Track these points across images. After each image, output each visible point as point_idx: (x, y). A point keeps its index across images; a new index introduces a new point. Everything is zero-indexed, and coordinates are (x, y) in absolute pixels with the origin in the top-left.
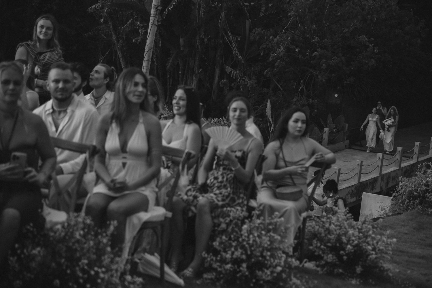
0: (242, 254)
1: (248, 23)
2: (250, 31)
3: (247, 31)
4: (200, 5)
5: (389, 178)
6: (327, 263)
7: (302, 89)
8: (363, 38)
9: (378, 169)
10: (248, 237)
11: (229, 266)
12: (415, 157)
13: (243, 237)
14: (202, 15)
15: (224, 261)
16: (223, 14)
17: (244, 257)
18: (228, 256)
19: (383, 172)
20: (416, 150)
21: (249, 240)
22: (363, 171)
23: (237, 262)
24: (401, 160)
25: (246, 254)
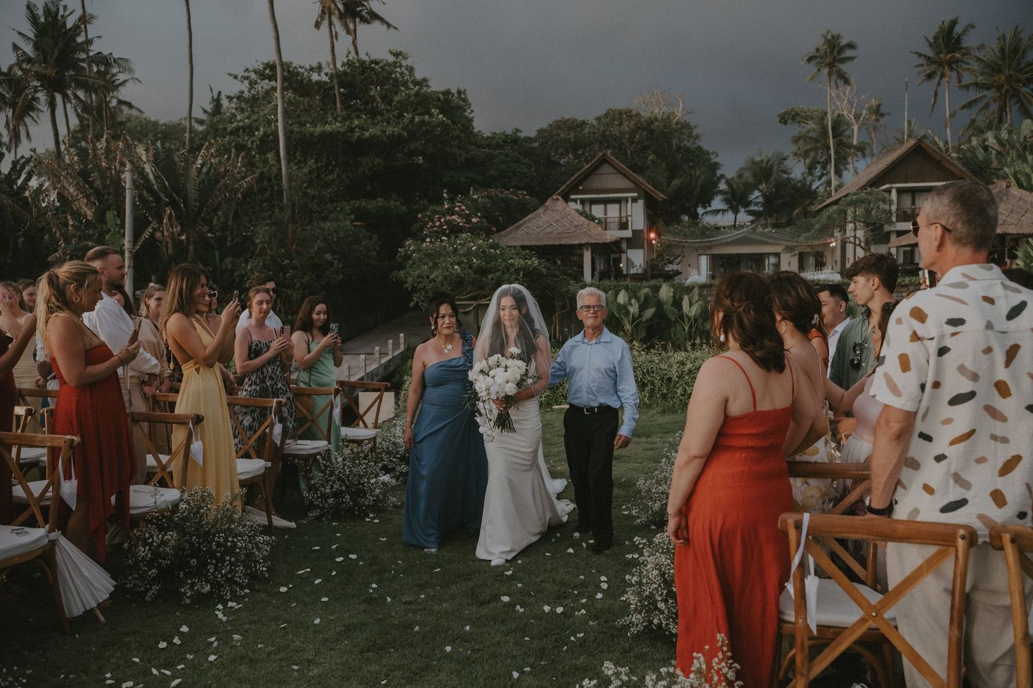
0: (341, 486)
1: (217, 254)
2: (220, 262)
3: (218, 261)
4: (167, 243)
5: (372, 375)
6: (401, 473)
7: (280, 308)
8: (328, 257)
9: (363, 369)
10: (343, 469)
11: (331, 500)
12: (390, 353)
13: (340, 470)
14: (170, 251)
15: (324, 497)
16: (191, 248)
17: (344, 488)
18: (328, 491)
19: (368, 371)
20: (390, 347)
21: (345, 471)
22: (351, 373)
23: (337, 495)
24: (380, 357)
25: (345, 485)
